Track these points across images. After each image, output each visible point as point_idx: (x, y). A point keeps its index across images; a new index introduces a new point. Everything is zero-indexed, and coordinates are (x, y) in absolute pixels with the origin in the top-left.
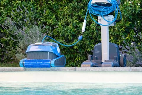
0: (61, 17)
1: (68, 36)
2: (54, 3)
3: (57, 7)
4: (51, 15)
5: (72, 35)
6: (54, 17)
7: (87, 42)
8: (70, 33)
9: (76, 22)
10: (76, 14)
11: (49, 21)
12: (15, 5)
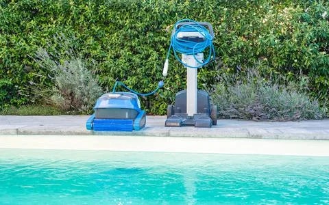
0: (109, 47)
1: (119, 72)
2: (98, 28)
3: (102, 33)
4: (95, 44)
5: (126, 71)
6: (100, 47)
7: (145, 81)
8: (122, 68)
9: (129, 54)
10: (129, 44)
11: (94, 53)
12: (46, 30)
